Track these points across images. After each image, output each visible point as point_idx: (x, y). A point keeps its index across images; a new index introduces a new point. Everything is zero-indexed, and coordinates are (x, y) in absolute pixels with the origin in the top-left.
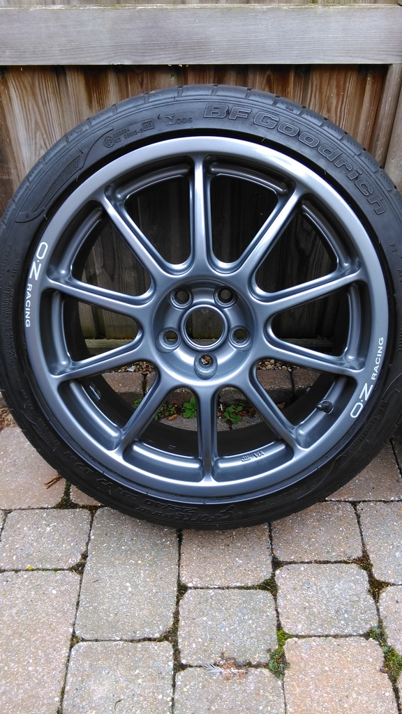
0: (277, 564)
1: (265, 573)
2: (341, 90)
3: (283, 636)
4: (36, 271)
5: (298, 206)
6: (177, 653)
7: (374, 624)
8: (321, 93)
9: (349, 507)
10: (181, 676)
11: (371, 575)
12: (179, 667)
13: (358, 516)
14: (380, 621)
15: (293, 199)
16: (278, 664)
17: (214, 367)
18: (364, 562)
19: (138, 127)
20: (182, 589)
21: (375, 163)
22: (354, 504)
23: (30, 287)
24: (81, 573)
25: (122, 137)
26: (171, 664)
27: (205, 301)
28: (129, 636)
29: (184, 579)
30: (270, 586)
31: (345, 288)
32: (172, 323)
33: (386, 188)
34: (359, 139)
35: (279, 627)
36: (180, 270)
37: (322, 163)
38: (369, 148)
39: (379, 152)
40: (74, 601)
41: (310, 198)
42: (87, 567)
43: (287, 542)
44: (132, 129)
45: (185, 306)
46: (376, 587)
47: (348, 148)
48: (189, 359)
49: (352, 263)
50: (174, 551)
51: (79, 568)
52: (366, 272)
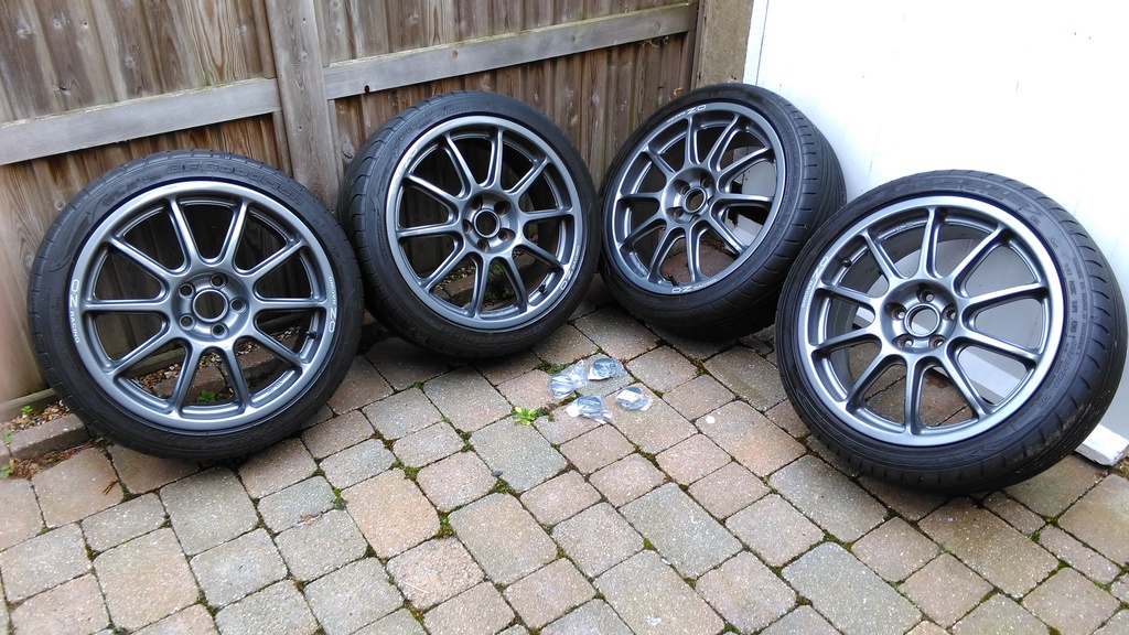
0: (318, 461)
1: (313, 468)
2: (245, 132)
3: (337, 492)
4: (74, 301)
5: (248, 213)
6: (269, 530)
7: (394, 461)
8: (231, 137)
9: (357, 412)
10: (277, 539)
11: (383, 440)
12: (274, 536)
13: (365, 415)
14: (397, 459)
15: (244, 209)
16: (341, 505)
17: (226, 332)
18: (377, 435)
19: (125, 189)
20: (256, 502)
21: (286, 176)
22: (360, 410)
23: (72, 314)
24: (170, 526)
25: (115, 197)
26: (268, 536)
27: (204, 288)
28: (229, 537)
29: (254, 496)
30: (319, 473)
31: (296, 253)
32: (186, 309)
33: (298, 189)
34: (269, 164)
35: (333, 488)
36: (182, 272)
37: (254, 184)
38: (279, 168)
39: (286, 166)
40: (175, 540)
41: (253, 205)
42: (174, 520)
43: (321, 447)
44: (121, 190)
45: (191, 296)
46: (389, 445)
47: (268, 172)
48: (206, 330)
49: (295, 238)
50: (239, 485)
51: (168, 524)
52: (305, 240)
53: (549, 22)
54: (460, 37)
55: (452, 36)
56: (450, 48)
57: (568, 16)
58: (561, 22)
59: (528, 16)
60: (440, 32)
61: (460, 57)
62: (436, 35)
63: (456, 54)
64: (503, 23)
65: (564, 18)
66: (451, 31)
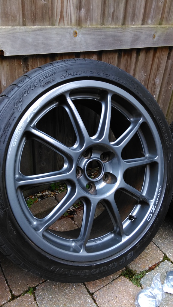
53: (140, 22)
54: (79, 22)
55: (73, 20)
56: (72, 28)
57: (152, 20)
58: (147, 24)
59: (128, 15)
60: (65, 15)
61: (79, 37)
62: (62, 17)
63: (75, 34)
64: (111, 17)
65: (150, 22)
66: (73, 16)
